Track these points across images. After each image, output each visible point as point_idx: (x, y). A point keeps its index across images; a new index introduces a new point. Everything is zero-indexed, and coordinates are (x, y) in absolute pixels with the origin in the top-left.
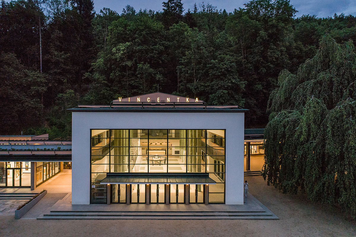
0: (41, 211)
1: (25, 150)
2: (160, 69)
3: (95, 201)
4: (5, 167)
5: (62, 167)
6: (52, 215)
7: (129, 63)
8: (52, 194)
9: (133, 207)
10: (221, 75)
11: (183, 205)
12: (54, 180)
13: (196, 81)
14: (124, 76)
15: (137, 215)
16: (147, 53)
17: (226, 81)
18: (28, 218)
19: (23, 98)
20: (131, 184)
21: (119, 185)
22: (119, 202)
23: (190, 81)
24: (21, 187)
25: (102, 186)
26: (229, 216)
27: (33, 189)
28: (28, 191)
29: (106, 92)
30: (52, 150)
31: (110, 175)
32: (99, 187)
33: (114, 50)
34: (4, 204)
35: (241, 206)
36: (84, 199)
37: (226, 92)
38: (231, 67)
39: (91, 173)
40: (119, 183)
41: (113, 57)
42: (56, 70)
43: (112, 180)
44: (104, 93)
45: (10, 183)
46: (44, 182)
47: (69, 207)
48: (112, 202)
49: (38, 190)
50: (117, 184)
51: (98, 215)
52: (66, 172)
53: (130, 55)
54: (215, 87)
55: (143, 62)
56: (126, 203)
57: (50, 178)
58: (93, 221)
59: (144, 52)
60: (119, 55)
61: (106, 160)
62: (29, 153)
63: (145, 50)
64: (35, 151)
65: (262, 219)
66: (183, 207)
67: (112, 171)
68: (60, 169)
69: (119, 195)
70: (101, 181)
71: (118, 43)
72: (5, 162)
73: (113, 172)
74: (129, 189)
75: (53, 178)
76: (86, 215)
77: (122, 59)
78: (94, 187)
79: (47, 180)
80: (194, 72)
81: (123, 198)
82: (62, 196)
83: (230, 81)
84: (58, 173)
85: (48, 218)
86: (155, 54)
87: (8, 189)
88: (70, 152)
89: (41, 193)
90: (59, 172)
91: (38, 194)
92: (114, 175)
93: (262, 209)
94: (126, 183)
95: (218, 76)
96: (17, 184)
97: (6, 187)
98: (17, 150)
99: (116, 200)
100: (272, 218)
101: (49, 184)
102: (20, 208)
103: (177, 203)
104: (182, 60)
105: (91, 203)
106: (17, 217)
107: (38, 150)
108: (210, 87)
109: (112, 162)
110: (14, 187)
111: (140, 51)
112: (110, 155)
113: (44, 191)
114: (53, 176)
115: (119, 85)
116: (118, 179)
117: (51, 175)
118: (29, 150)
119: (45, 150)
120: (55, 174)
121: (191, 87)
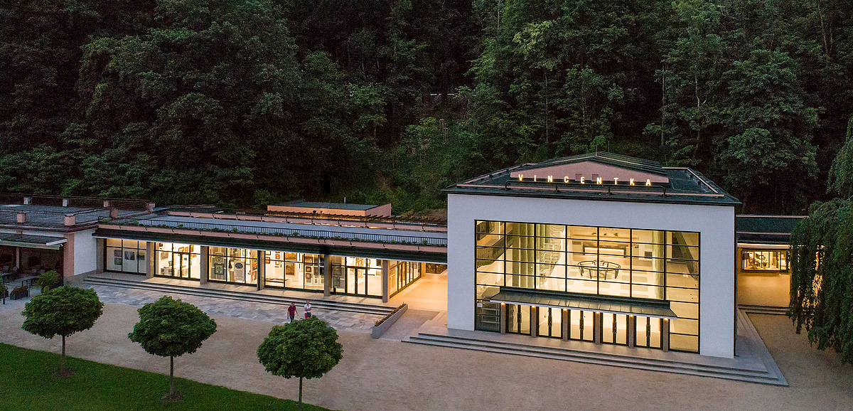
0: (404, 331)
1: (374, 242)
2: (618, 75)
3: (482, 327)
4: (343, 263)
5: (424, 269)
6: (422, 339)
7: (549, 64)
8: (416, 311)
9: (541, 342)
10: (756, 94)
11: (624, 348)
12: (413, 290)
13: (701, 102)
14: (537, 88)
15: (546, 353)
16: (587, 44)
17: (769, 107)
18: (390, 340)
19: (346, 136)
20: (538, 306)
21: (519, 307)
22: (519, 333)
23: (688, 102)
24: (366, 296)
25: (493, 306)
26: (699, 371)
27: (385, 301)
28: (378, 302)
29: (501, 122)
30: (414, 244)
31: (504, 290)
32: (488, 307)
33: (517, 36)
34: (350, 318)
35: (728, 359)
36: (466, 322)
37: (765, 132)
38: (781, 77)
39: (476, 285)
40: (519, 304)
41: (515, 51)
42: (401, 77)
43: (508, 297)
44: (497, 124)
45: (351, 290)
46: (399, 291)
47: (444, 332)
48: (507, 332)
49: (394, 302)
50: (516, 305)
51: (487, 347)
52: (429, 278)
53: (551, 47)
54: (742, 121)
55: (578, 65)
56: (530, 335)
57: (406, 286)
58: (481, 353)
59: (582, 41)
60: (527, 48)
61: (498, 266)
62: (380, 246)
63: (583, 37)
64: (389, 243)
65: (755, 383)
66: (623, 351)
67: (510, 284)
68: (420, 271)
69: (519, 321)
70: (491, 298)
71: (526, 21)
72: (343, 258)
73: (511, 286)
74: (535, 315)
75: (410, 287)
76: (470, 345)
77: (533, 56)
78: (480, 305)
79: (403, 288)
80: (695, 84)
81: (526, 326)
82: (432, 315)
83: (777, 109)
84: (417, 279)
85: (416, 341)
86: (606, 45)
87: (349, 297)
88: (445, 249)
89: (400, 308)
90: (420, 277)
91: (395, 310)
92: (511, 291)
93: (764, 367)
94: (531, 305)
95: (749, 98)
96: (361, 291)
97: (346, 294)
98: (363, 241)
99: (515, 329)
100: (778, 383)
101: (407, 295)
102: (378, 324)
103: (614, 343)
104: (666, 58)
105: (475, 329)
106: (375, 336)
107: (394, 243)
108: (731, 119)
109: (510, 270)
110: (356, 295)
111: (571, 40)
112: (505, 261)
113: (404, 305)
114: (411, 283)
115: (527, 106)
116: (518, 297)
117: (408, 282)
118: (380, 242)
119: (404, 243)
120: (414, 281)
121: (687, 118)
